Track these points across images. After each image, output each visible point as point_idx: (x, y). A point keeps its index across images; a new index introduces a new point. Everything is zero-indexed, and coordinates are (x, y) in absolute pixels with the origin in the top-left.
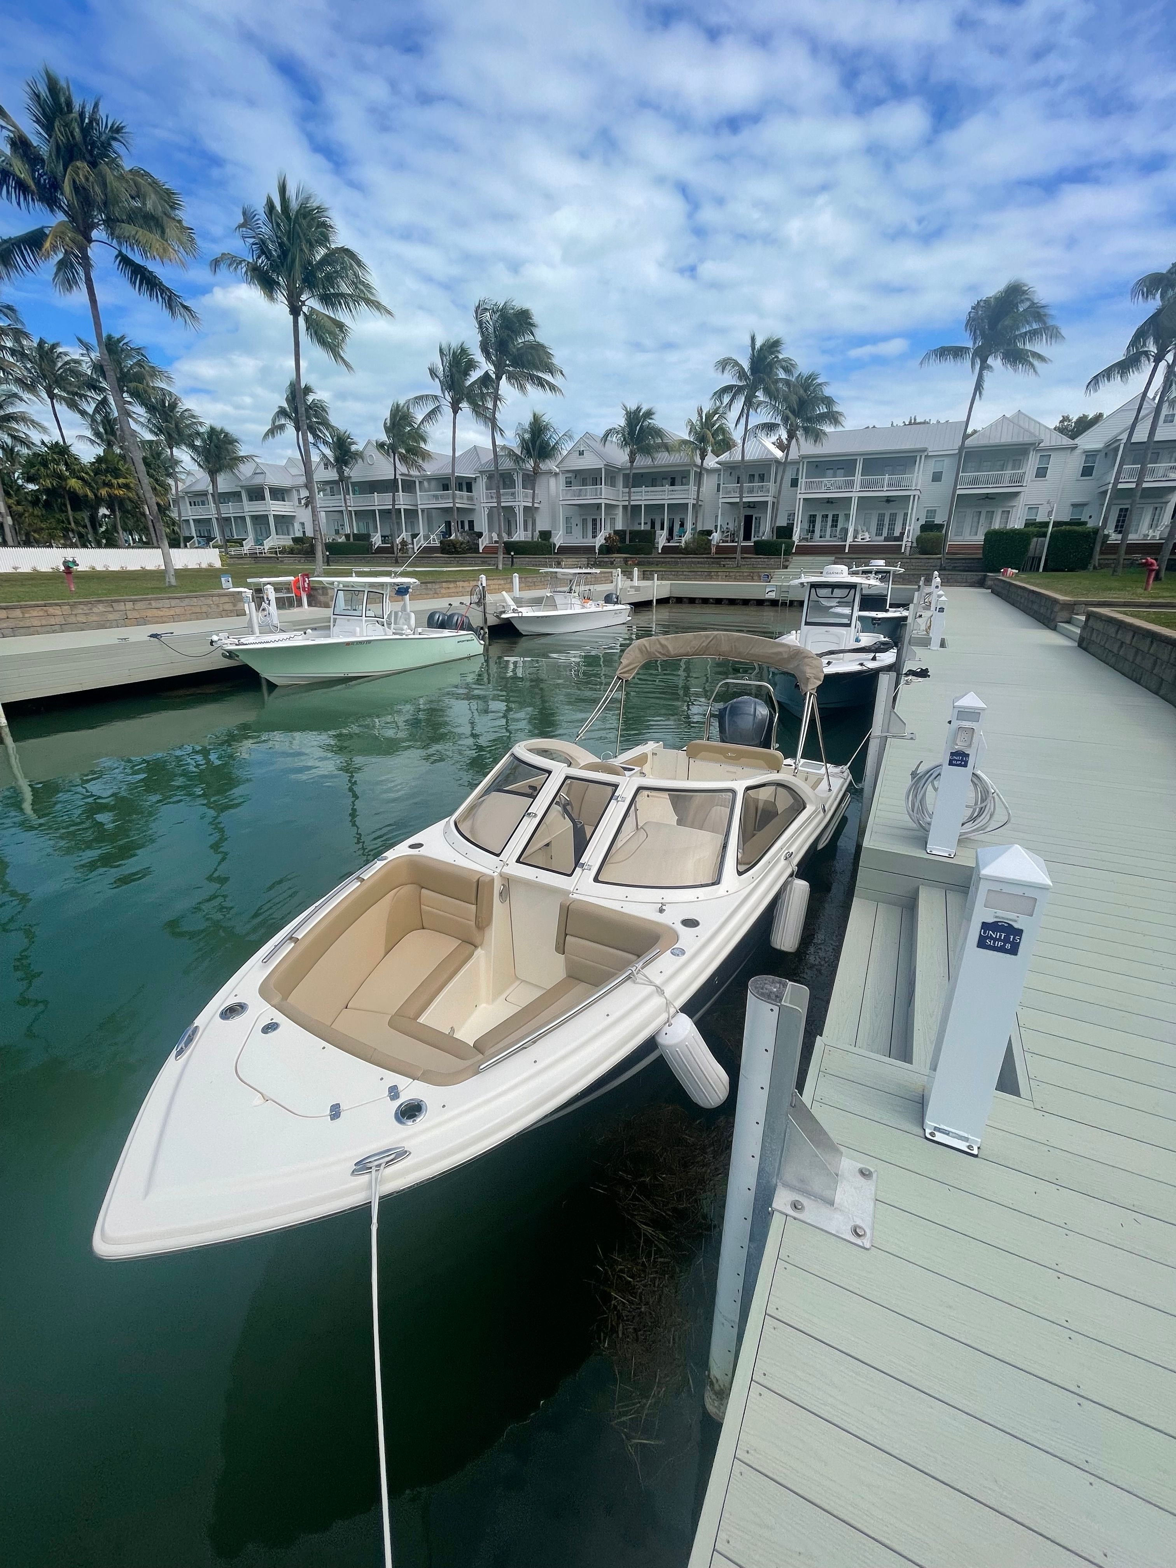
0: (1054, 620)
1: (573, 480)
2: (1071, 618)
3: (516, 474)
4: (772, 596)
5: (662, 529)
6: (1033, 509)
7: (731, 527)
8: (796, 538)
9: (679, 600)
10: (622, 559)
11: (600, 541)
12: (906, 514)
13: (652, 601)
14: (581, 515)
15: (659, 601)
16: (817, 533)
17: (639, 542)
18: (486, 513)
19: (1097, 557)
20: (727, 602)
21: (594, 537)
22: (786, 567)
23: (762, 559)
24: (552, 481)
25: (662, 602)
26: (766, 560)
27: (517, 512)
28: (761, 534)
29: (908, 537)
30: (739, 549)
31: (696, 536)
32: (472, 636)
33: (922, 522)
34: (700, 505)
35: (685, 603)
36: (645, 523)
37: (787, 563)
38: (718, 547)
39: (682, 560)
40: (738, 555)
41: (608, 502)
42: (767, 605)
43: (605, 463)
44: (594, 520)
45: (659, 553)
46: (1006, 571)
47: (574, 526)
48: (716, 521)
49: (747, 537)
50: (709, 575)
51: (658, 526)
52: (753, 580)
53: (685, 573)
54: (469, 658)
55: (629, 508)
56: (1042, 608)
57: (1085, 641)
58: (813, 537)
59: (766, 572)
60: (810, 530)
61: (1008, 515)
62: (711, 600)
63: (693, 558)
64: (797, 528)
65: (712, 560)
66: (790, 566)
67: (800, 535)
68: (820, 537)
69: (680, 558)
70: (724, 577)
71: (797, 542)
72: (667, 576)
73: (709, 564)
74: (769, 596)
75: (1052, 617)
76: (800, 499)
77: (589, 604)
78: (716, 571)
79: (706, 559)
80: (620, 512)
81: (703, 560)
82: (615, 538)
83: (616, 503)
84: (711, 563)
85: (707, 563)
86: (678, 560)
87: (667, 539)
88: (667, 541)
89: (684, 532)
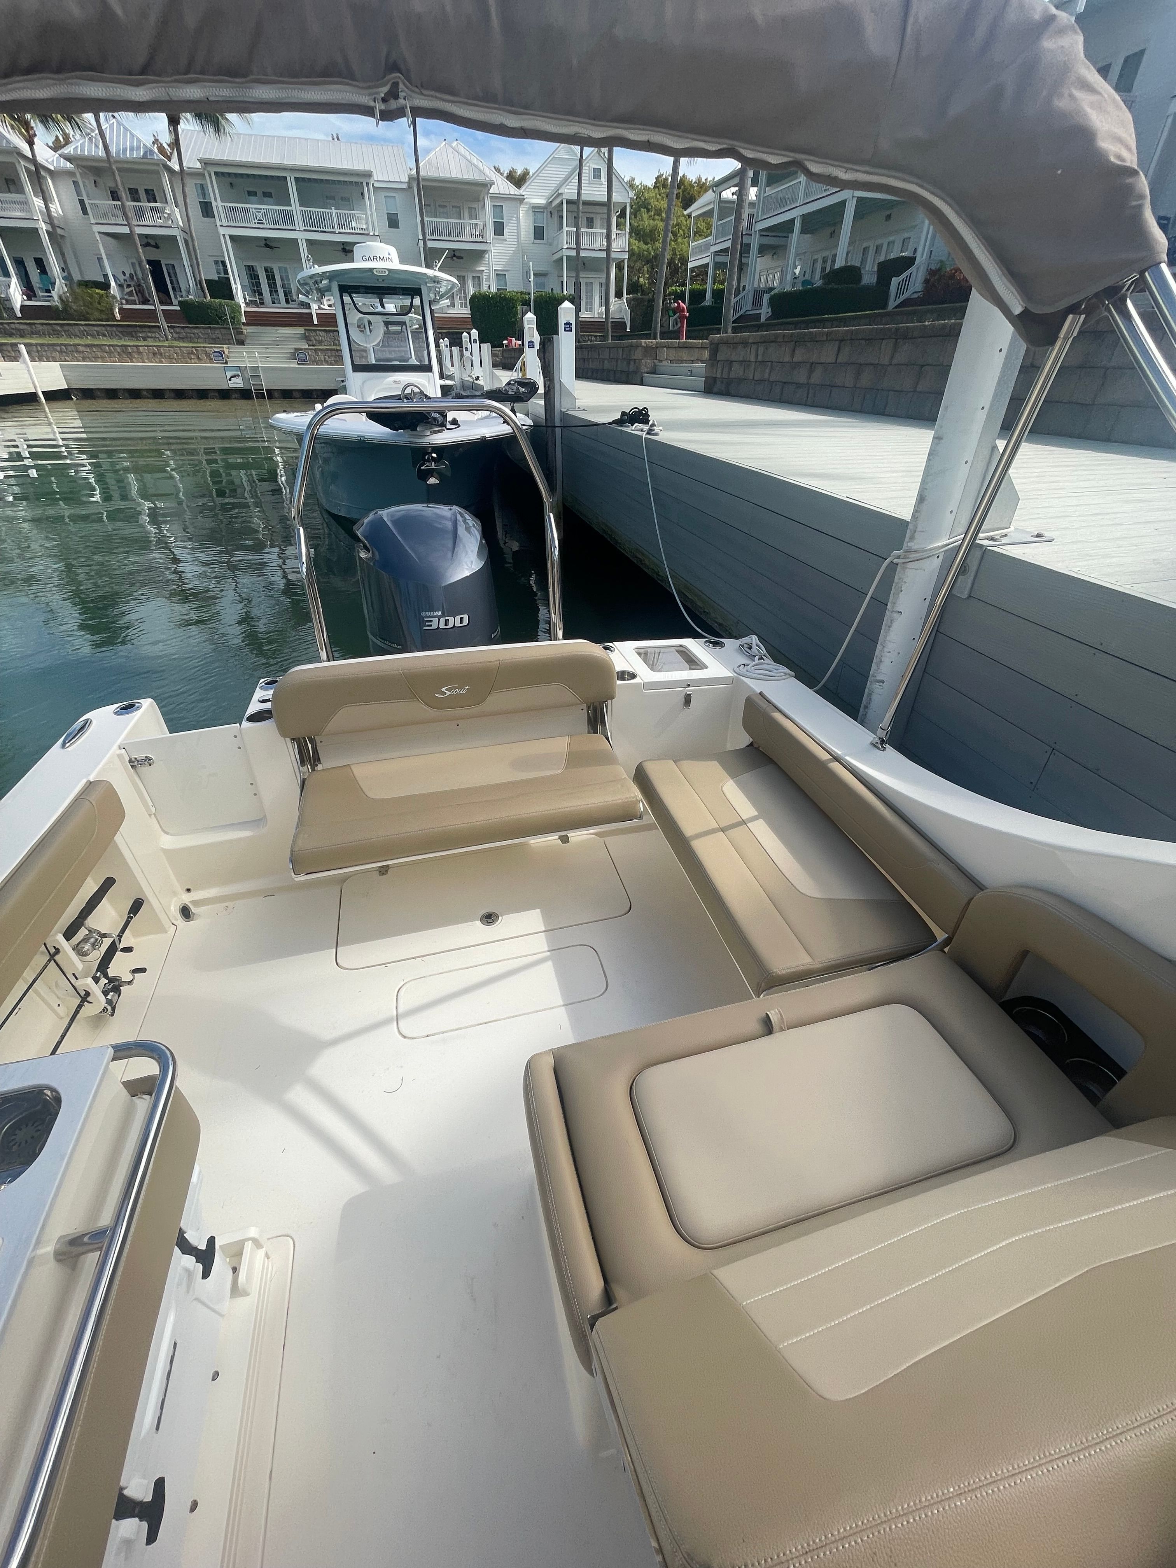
0: (636, 372)
2: (657, 365)
4: (238, 383)
6: (500, 276)
8: (239, 298)
9: (89, 394)
13: (35, 394)
16: (267, 295)
20: (172, 395)
22: (241, 342)
23: (202, 331)
26: (208, 332)
28: (185, 292)
30: (160, 314)
31: (76, 289)
34: (62, 236)
35: (99, 397)
37: (241, 337)
40: (163, 323)
42: (235, 398)
45: (18, 318)
46: (511, 342)
48: (102, 267)
49: (165, 296)
50: (124, 353)
52: (199, 360)
53: (82, 349)
56: (606, 362)
57: (718, 383)
58: (262, 299)
59: (215, 347)
60: (256, 288)
61: (479, 281)
62: (145, 393)
63: (86, 325)
64: (235, 283)
65: (120, 329)
66: (247, 342)
67: (244, 295)
68: (274, 302)
69: (62, 325)
70: (151, 355)
71: (243, 305)
72: (50, 355)
73: (117, 335)
74: (234, 383)
75: (632, 367)
76: (224, 235)
78: (134, 346)
79: (109, 328)
81: (103, 329)
84: (120, 334)
85: (114, 334)
86: (60, 328)
87: (23, 294)
88: (25, 298)
89: (51, 284)
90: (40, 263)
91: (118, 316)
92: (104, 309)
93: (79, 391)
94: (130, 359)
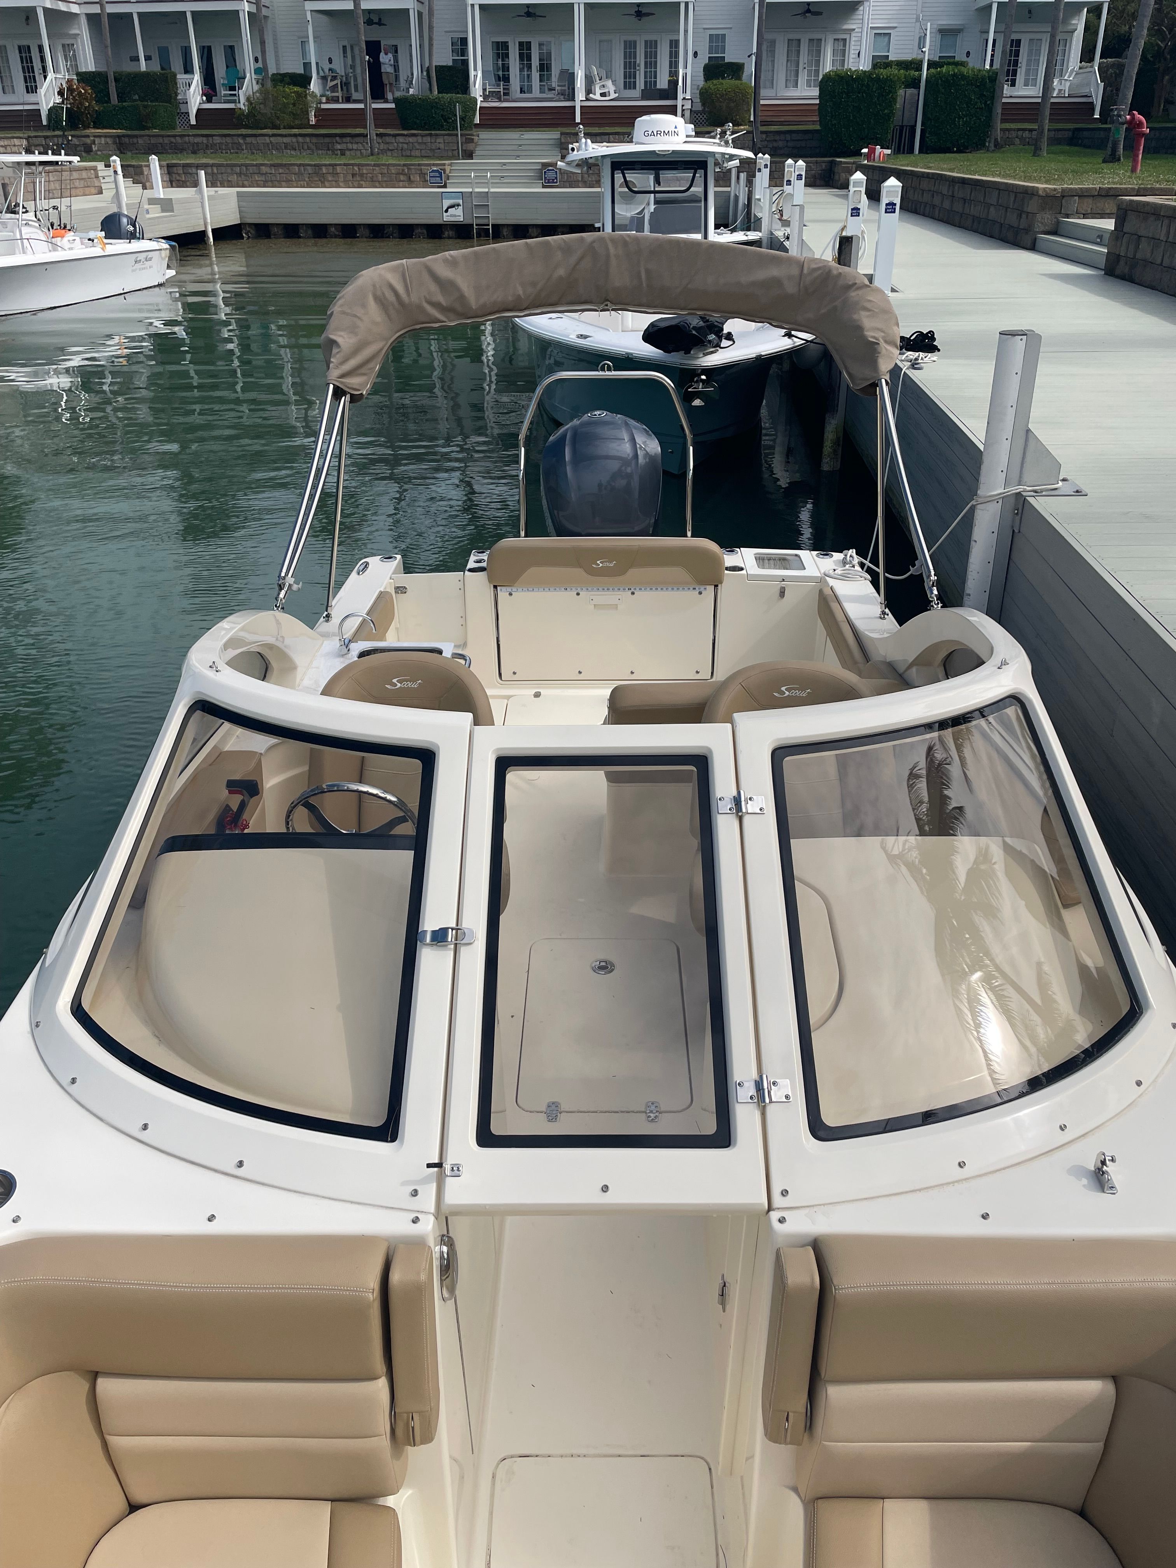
0: (1027, 230)
2: (1058, 222)
4: (457, 215)
5: (188, 70)
6: (882, 36)
7: (339, 66)
8: (477, 89)
9: (263, 231)
10: (109, 140)
11: (48, 98)
12: (674, 44)
13: (203, 234)
15: (221, 234)
16: (515, 82)
17: (142, 99)
19: (999, 126)
20: (367, 232)
21: (32, 88)
22: (469, 155)
23: (418, 139)
25: (224, 234)
26: (428, 139)
28: (403, 84)
29: (684, 91)
30: (369, 116)
31: (269, 84)
33: (704, 59)
34: (266, 17)
35: (277, 236)
36: (148, 58)
37: (470, 147)
38: (319, 112)
39: (248, 140)
40: (371, 130)
41: (49, 5)
42: (449, 238)
44: (24, 52)
45: (192, 127)
46: (872, 151)
48: (304, 53)
49: (378, 92)
50: (316, 173)
51: (177, 63)
52: (410, 183)
53: (264, 169)
55: (105, 20)
56: (992, 209)
57: (1122, 263)
58: (508, 89)
59: (434, 165)
60: (501, 73)
61: (845, 45)
62: (333, 229)
63: (274, 135)
64: (475, 69)
65: (314, 140)
66: (477, 153)
67: (484, 84)
68: (522, 91)
69: (244, 136)
70: (350, 177)
71: (480, 99)
72: (225, 178)
73: (309, 148)
74: (451, 216)
75: (1023, 224)
76: (472, 5)
77: (65, 239)
78: (330, 165)
79: (300, 139)
80: (80, 28)
81: (294, 140)
82: (83, 91)
83: (69, 7)
84: (313, 147)
85: (306, 147)
86: (241, 141)
87: (204, 94)
88: (204, 98)
89: (239, 78)
90: (231, 53)
91: (313, 120)
92: (299, 112)
93: (253, 227)
94: (322, 182)
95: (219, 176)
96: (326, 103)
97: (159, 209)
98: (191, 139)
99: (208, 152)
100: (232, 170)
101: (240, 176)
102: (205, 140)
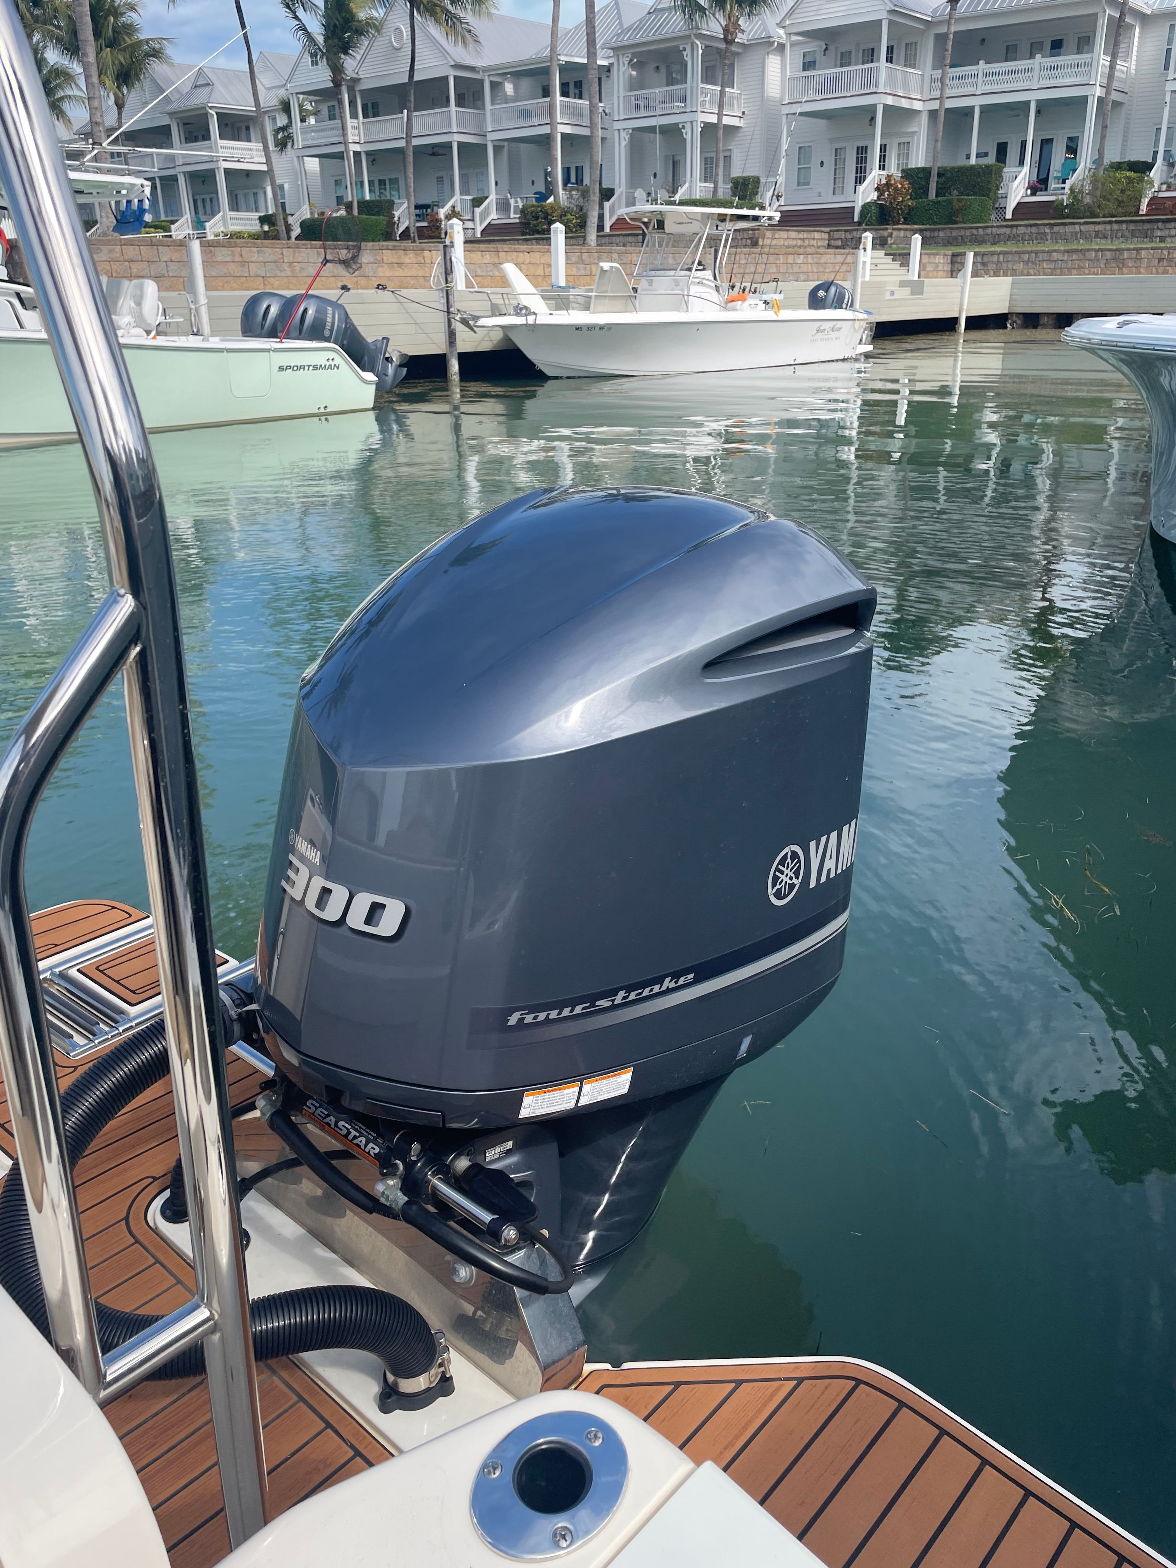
1: (819, 57)
3: (688, 48)
5: (1021, 160)
9: (1031, 320)
11: (866, 194)
14: (832, 141)
15: (978, 323)
17: (959, 193)
18: (624, 143)
21: (855, 186)
24: (773, 63)
25: (986, 324)
27: (688, 137)
32: (331, 355)
35: (1044, 326)
36: (980, 151)
38: (1155, 200)
41: (890, 100)
43: (890, 6)
44: (862, 153)
47: (815, 164)
48: (1156, 143)
50: (1115, 259)
51: (1013, 154)
53: (1055, 256)
54: (325, 415)
55: (942, 114)
63: (1087, 224)
69: (1053, 226)
77: (747, 303)
78: (1134, 249)
79: (1115, 226)
80: (919, 126)
81: (1108, 227)
82: (900, 186)
83: (911, 104)
84: (1127, 234)
85: (1120, 235)
86: (1047, 231)
87: (1030, 186)
88: (1029, 192)
91: (1143, 210)
92: (1129, 201)
93: (1021, 316)
94: (1120, 269)
95: (1004, 265)
96: (1167, 191)
97: (909, 292)
98: (994, 230)
99: (1009, 243)
100: (1020, 257)
101: (1027, 264)
102: (1008, 231)
